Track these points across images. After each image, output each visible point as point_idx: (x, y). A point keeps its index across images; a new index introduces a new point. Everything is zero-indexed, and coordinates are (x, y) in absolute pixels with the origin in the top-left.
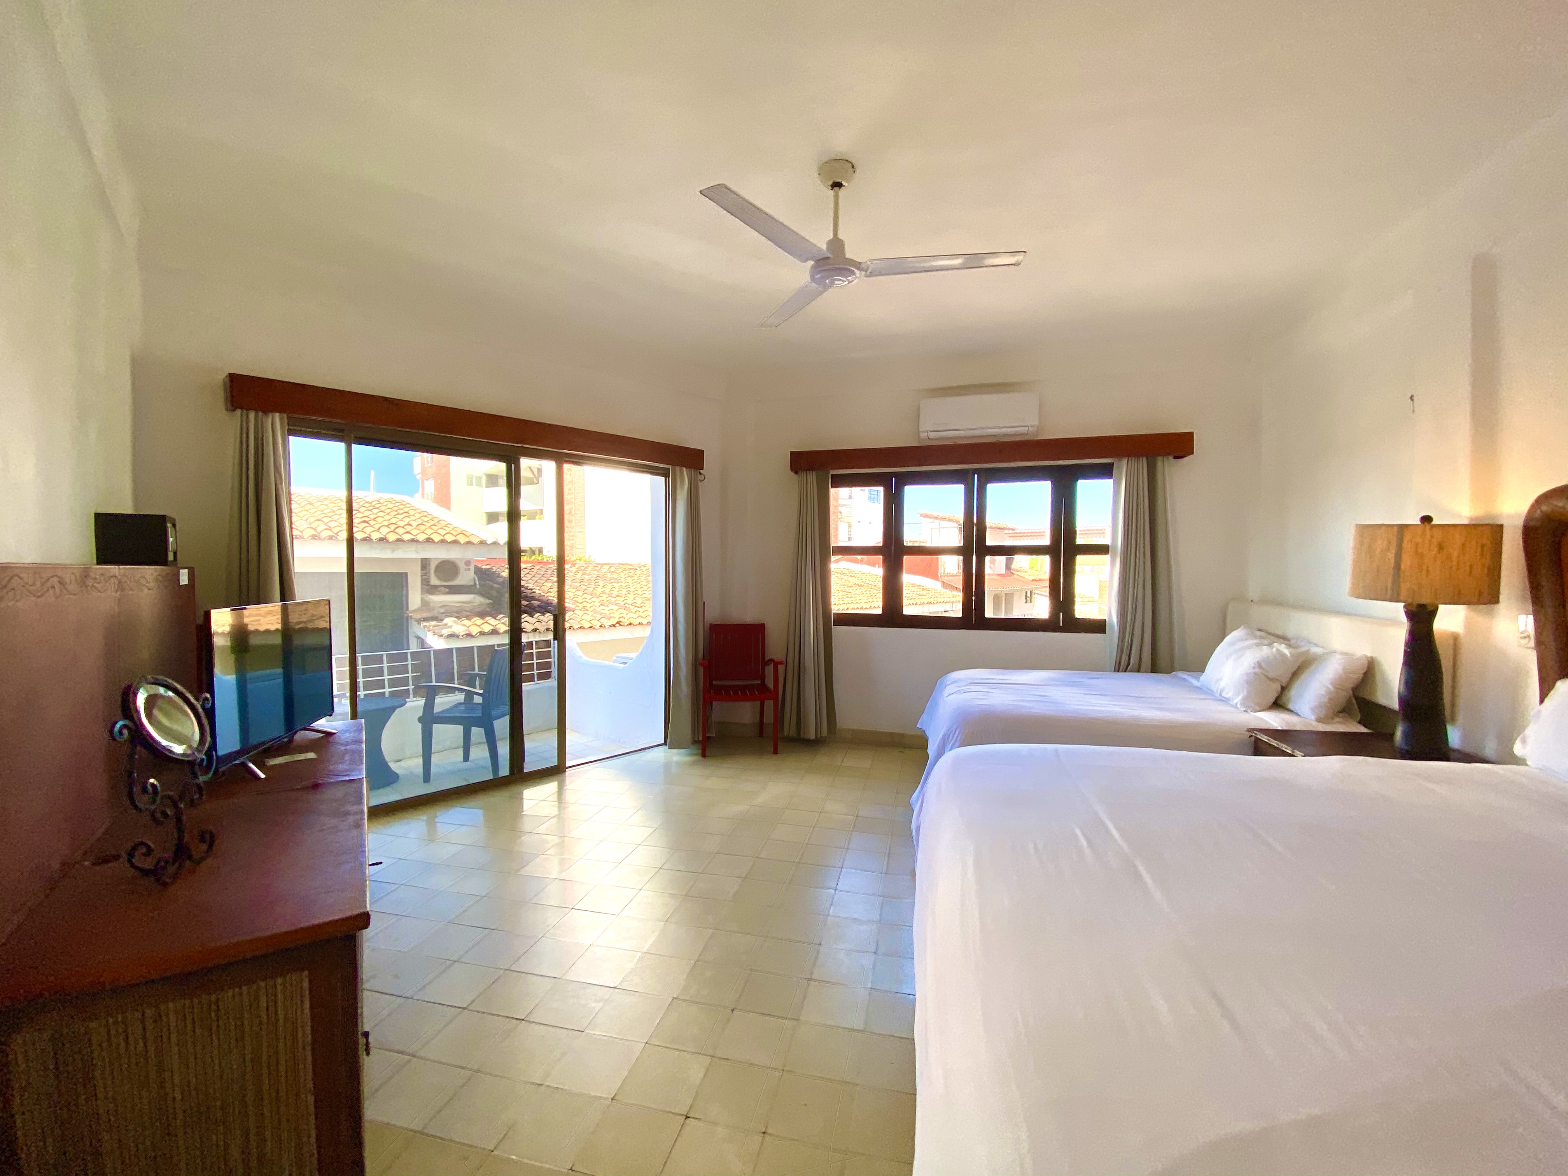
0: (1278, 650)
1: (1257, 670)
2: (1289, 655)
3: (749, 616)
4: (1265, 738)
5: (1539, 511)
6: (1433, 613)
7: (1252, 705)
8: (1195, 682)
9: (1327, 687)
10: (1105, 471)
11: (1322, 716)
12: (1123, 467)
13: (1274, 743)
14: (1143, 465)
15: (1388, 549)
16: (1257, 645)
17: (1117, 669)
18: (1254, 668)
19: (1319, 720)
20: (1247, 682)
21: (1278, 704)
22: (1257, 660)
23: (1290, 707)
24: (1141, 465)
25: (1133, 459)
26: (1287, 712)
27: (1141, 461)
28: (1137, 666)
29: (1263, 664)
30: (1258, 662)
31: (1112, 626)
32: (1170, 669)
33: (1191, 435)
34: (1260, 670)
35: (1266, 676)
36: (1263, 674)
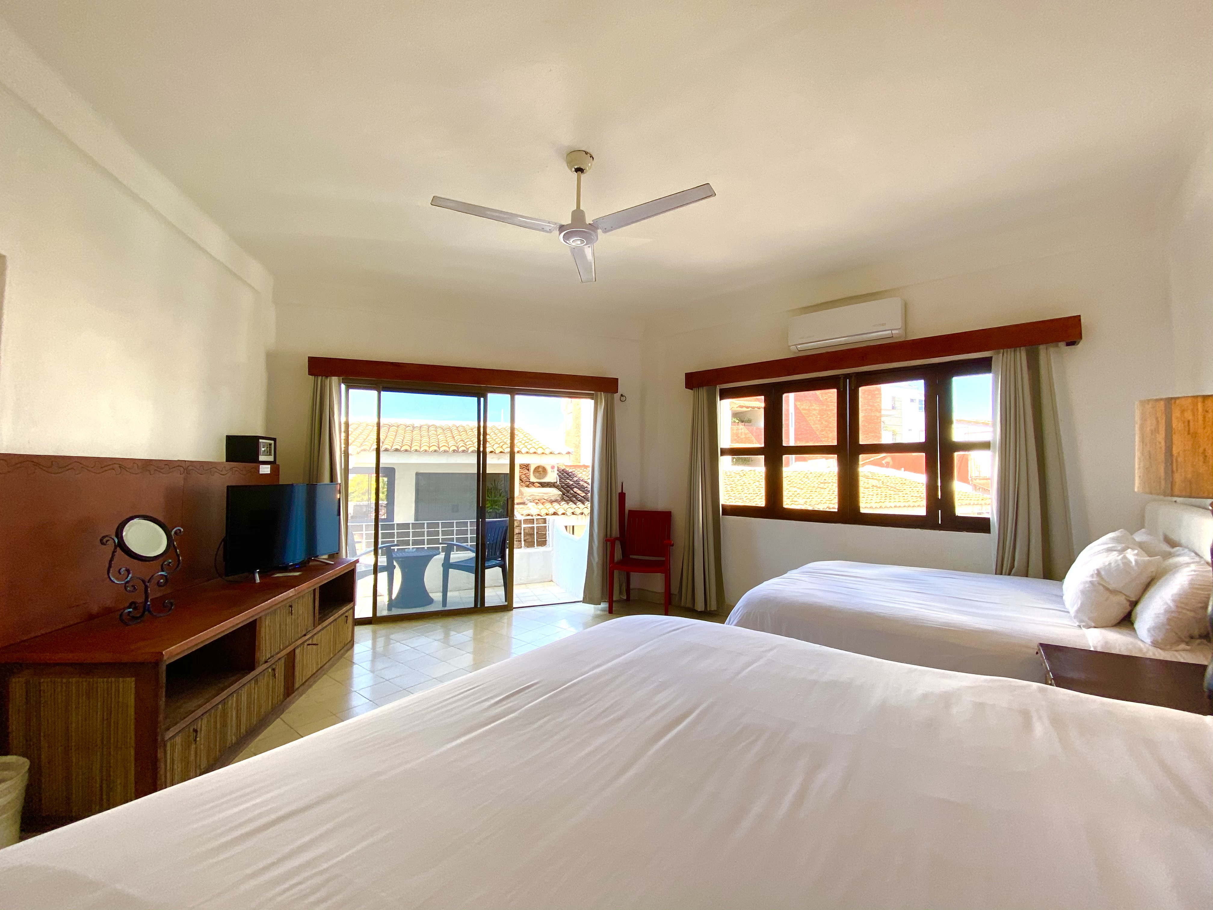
1: (1095, 579)
2: (1134, 563)
3: (660, 505)
7: (1086, 619)
9: (1167, 603)
10: (983, 366)
11: (1160, 641)
12: (999, 359)
16: (1109, 550)
18: (1092, 576)
19: (1155, 644)
20: (1083, 592)
21: (1123, 622)
24: (1019, 355)
25: (1009, 350)
26: (1132, 633)
29: (1103, 573)
31: (994, 525)
33: (1078, 318)
34: (1098, 579)
35: (1104, 586)
36: (1100, 584)
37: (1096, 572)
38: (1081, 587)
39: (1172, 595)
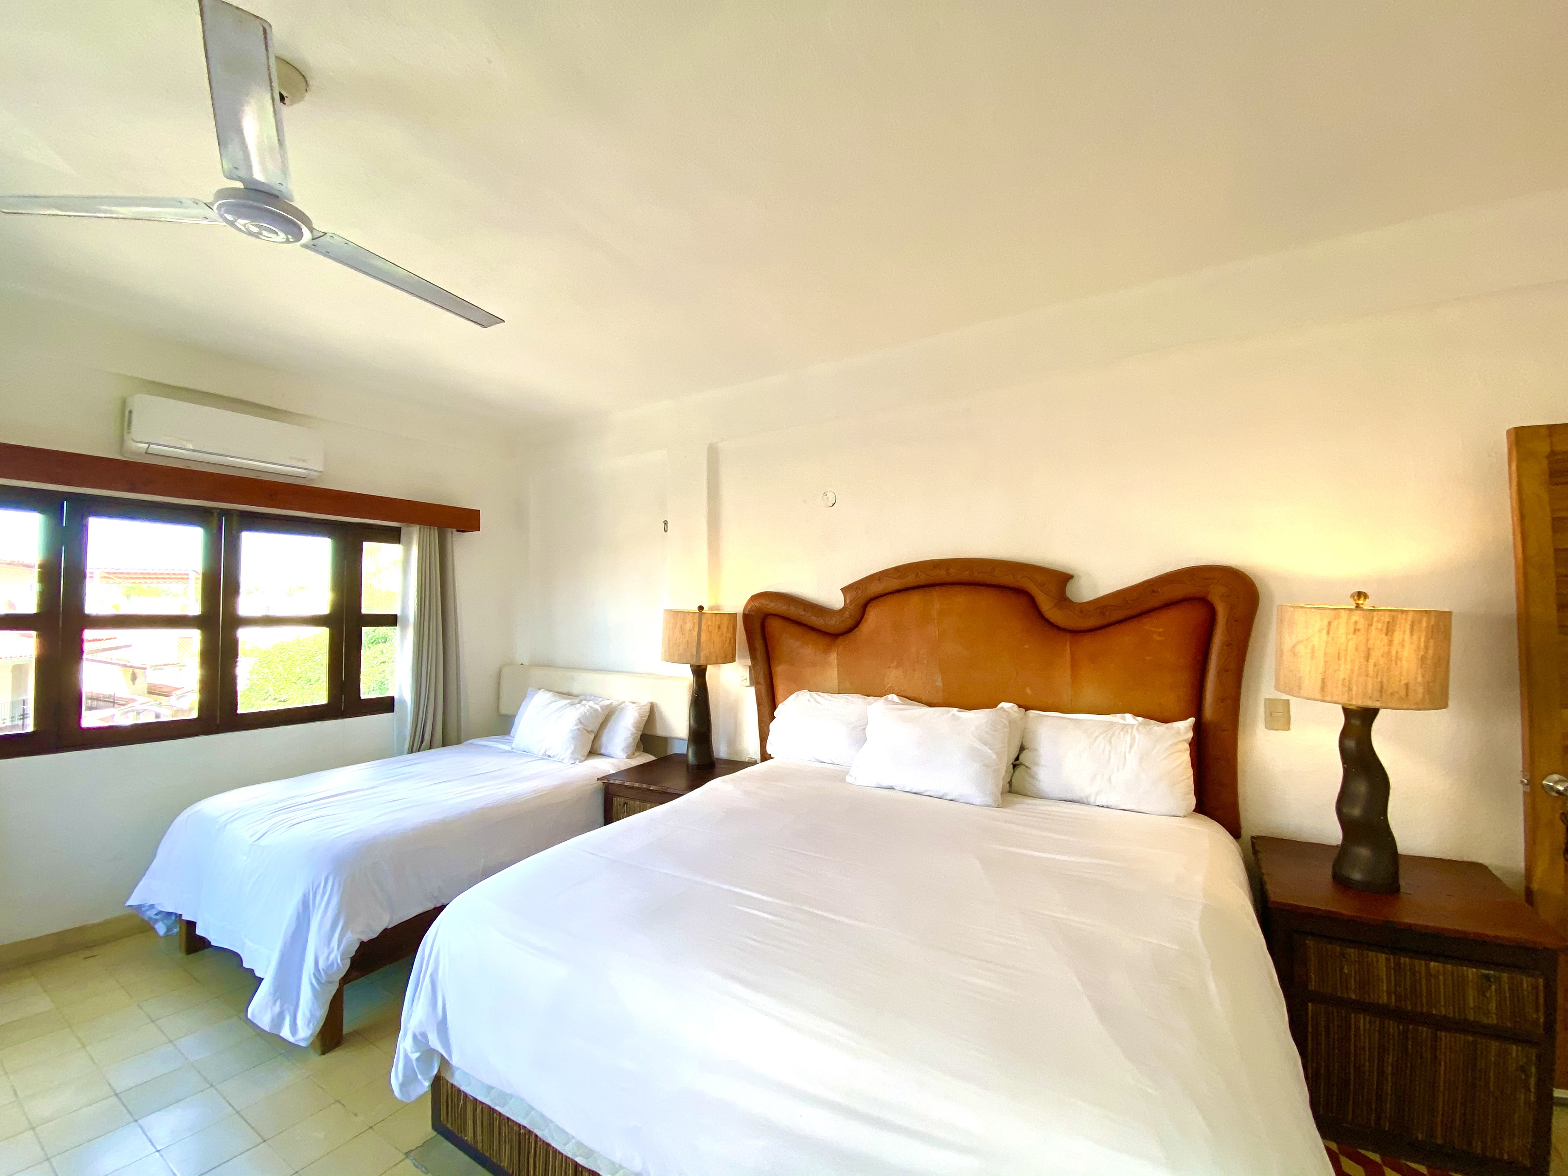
0: (590, 707)
1: (580, 726)
2: (600, 709)
6: (705, 670)
7: (580, 757)
9: (630, 730)
10: (393, 536)
11: (630, 754)
12: (414, 535)
14: (434, 534)
16: (572, 704)
18: (576, 724)
19: (629, 757)
20: (574, 738)
21: (594, 752)
22: (578, 718)
23: (603, 751)
24: (432, 533)
26: (601, 756)
27: (432, 530)
29: (582, 721)
30: (578, 719)
31: (403, 702)
33: (477, 512)
34: (582, 726)
35: (586, 730)
36: (584, 729)
37: (578, 721)
38: (571, 735)
39: (632, 724)
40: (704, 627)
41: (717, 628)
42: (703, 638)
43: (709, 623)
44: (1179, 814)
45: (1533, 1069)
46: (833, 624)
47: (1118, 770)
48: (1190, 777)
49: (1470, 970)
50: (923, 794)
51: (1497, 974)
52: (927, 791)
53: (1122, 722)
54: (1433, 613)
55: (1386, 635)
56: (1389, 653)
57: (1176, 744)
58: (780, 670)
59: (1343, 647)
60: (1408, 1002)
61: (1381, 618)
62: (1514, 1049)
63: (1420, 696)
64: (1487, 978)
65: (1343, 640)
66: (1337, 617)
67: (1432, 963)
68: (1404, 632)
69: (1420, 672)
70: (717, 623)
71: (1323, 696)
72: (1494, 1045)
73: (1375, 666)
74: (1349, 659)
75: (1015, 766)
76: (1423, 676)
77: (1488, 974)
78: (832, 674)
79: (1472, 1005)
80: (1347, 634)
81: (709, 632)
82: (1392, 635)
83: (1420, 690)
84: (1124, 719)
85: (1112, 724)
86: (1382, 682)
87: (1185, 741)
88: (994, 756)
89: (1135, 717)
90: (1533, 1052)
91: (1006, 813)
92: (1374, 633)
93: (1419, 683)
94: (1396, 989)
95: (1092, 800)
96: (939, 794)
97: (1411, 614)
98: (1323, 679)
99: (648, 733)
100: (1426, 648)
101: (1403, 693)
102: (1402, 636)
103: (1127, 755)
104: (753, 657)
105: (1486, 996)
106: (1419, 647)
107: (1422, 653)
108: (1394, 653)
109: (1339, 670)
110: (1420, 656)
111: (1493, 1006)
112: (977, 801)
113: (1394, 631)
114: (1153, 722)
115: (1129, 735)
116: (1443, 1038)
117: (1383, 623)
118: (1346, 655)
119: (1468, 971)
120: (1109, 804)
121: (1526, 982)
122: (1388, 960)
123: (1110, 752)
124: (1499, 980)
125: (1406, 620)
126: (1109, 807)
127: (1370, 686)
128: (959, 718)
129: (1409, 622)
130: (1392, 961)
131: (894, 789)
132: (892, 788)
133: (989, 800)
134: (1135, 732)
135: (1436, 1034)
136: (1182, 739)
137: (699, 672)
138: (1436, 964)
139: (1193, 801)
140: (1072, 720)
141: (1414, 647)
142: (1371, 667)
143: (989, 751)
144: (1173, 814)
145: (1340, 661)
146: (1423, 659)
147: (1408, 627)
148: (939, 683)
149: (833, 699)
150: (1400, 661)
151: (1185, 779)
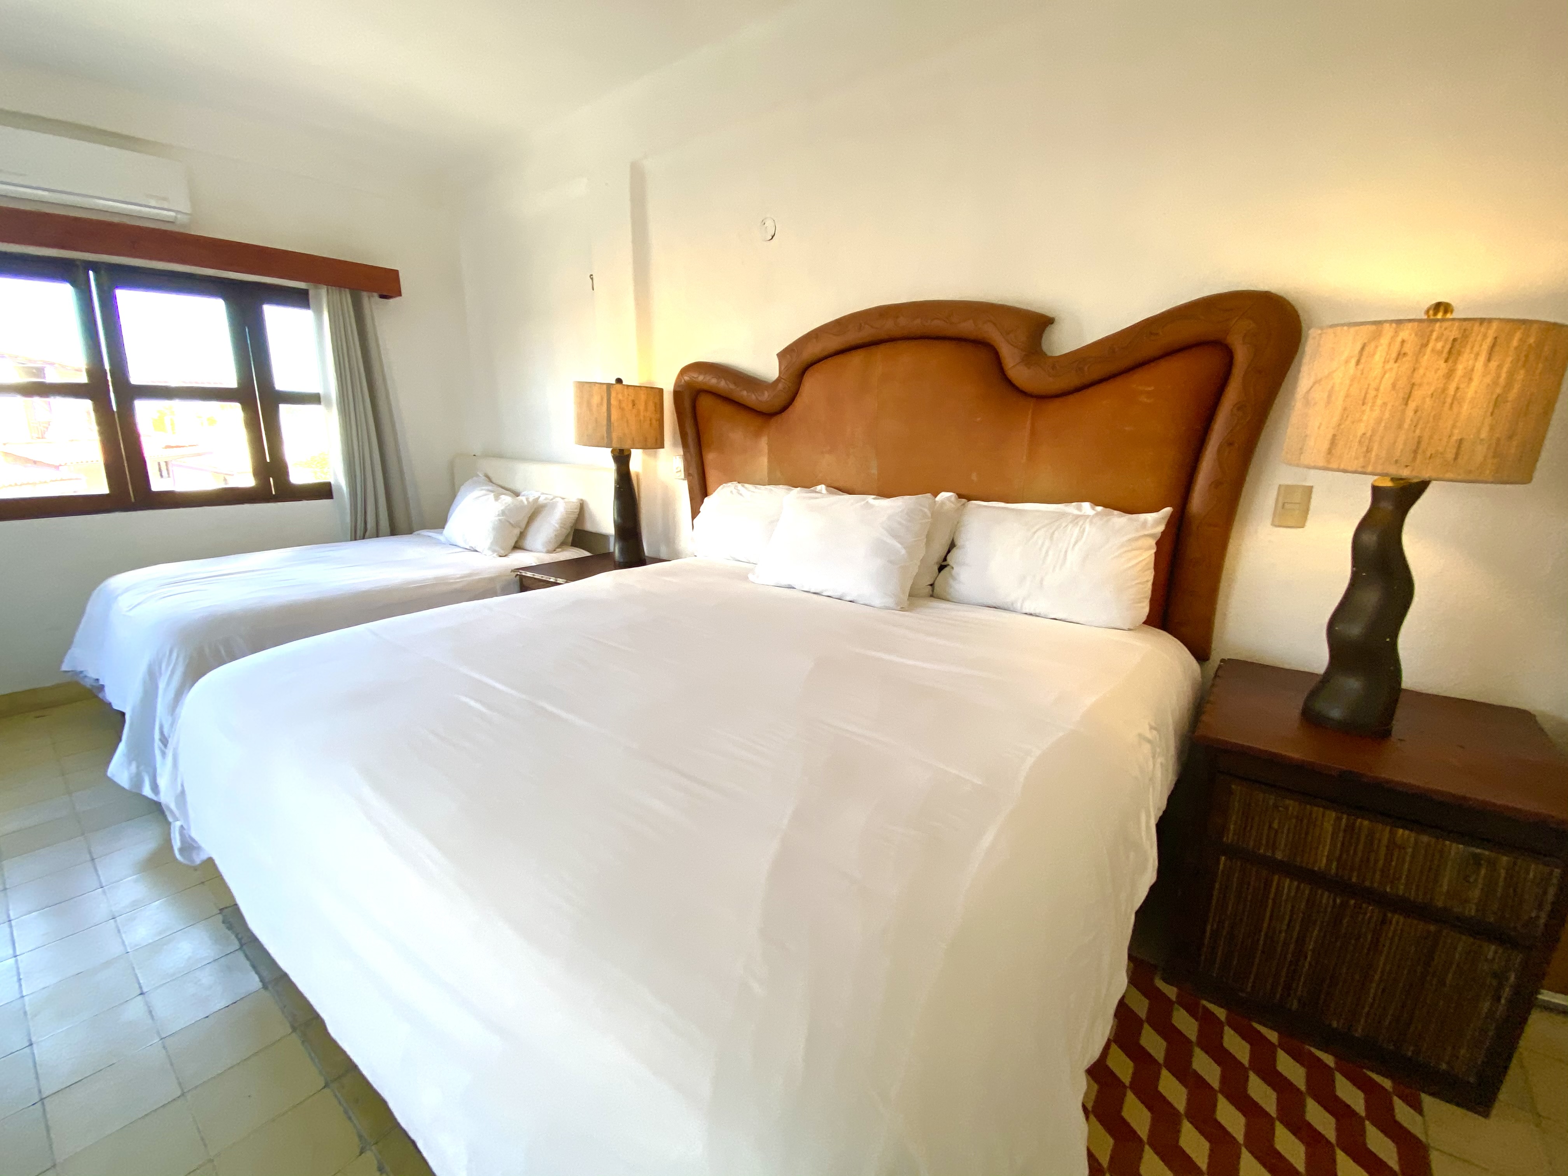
4: (529, 574)
5: (683, 381)
6: (628, 456)
7: (503, 550)
8: (441, 538)
10: (300, 299)
11: (552, 548)
13: (538, 576)
14: (346, 297)
15: (601, 404)
17: (355, 538)
18: (499, 515)
22: (500, 509)
24: (344, 299)
25: (334, 288)
27: (343, 292)
28: (375, 531)
29: (506, 514)
31: (340, 488)
32: (410, 531)
33: (395, 272)
35: (509, 522)
36: (507, 521)
37: (501, 512)
40: (614, 402)
41: (630, 405)
42: (615, 415)
43: (620, 397)
44: (1122, 627)
45: (1512, 978)
46: (763, 399)
47: (1054, 570)
48: (1147, 581)
49: (1454, 845)
50: (823, 594)
51: (1493, 855)
52: (826, 590)
53: (1076, 512)
54: (1535, 326)
55: (1446, 361)
56: (1444, 390)
57: (1137, 539)
58: (710, 457)
59: (1374, 385)
60: (1355, 874)
61: (1445, 333)
62: (1491, 950)
63: (1479, 458)
64: (1475, 856)
65: (1377, 371)
66: (1376, 337)
67: (1401, 831)
68: (1477, 354)
69: (1489, 420)
70: (631, 398)
71: (1328, 462)
72: (1463, 943)
73: (1416, 412)
74: (1379, 402)
75: (941, 568)
76: (1492, 428)
77: (1480, 854)
78: (763, 462)
79: (1445, 888)
80: (1386, 362)
81: (620, 408)
82: (1455, 362)
83: (1481, 451)
84: (1079, 509)
85: (1063, 515)
86: (1420, 437)
87: (1151, 536)
88: (903, 552)
89: (1094, 506)
90: (1518, 958)
91: (909, 618)
92: (1425, 360)
93: (1482, 440)
94: (1341, 856)
95: (1018, 606)
96: (837, 594)
97: (1495, 325)
98: (1334, 436)
99: (580, 528)
100: (1509, 385)
101: (1450, 456)
102: (1471, 362)
103: (1069, 552)
104: (685, 445)
105: (1468, 881)
106: (1495, 383)
107: (1498, 390)
108: (1451, 391)
109: (1360, 420)
110: (1494, 396)
111: (1476, 894)
112: (877, 602)
113: (1459, 353)
114: (1116, 512)
115: (1078, 528)
116: (1394, 922)
117: (1447, 340)
118: (1376, 396)
119: (1451, 846)
120: (1037, 611)
121: (1534, 870)
122: (1339, 819)
123: (1049, 548)
124: (1492, 865)
125: (1485, 336)
126: (1037, 615)
127: (1400, 445)
128: (872, 506)
129: (1489, 340)
130: (1344, 820)
131: (794, 588)
132: (791, 587)
133: (890, 602)
134: (1087, 526)
135: (1385, 915)
136: (1147, 533)
137: (622, 459)
138: (1407, 832)
139: (1144, 609)
140: (1013, 510)
141: (1488, 380)
142: (1410, 413)
143: (899, 546)
144: (1113, 626)
145: (1364, 408)
146: (1498, 402)
147: (1486, 346)
148: (874, 471)
149: (756, 490)
150: (1459, 403)
151: (1138, 583)
